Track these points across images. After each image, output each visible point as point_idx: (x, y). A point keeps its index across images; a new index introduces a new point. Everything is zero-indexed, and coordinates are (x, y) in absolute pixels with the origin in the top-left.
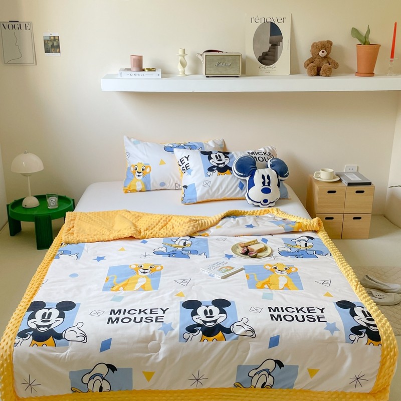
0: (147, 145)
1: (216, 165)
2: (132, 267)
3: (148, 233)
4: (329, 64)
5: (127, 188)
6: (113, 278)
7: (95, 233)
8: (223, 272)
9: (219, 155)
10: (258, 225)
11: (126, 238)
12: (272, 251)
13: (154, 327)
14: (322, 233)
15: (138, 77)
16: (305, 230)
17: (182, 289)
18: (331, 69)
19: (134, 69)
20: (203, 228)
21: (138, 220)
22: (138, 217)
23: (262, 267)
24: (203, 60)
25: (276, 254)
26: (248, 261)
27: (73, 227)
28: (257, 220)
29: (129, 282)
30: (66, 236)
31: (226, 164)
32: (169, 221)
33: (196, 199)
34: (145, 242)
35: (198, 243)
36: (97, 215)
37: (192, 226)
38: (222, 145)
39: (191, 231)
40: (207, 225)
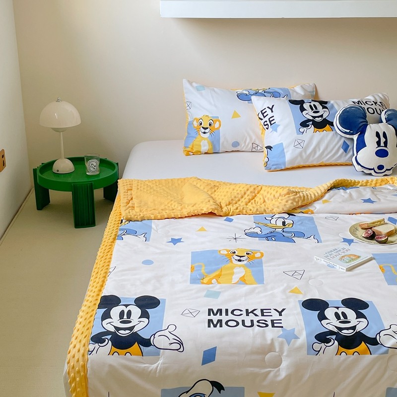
0: (214, 91)
1: (311, 118)
2: (221, 253)
3: (232, 208)
5: (189, 149)
6: (201, 266)
7: (162, 207)
8: (347, 262)
10: (379, 199)
11: (204, 215)
13: (271, 333)
17: (296, 284)
20: (305, 202)
21: (215, 191)
22: (215, 187)
26: (374, 248)
27: (132, 199)
28: (375, 193)
30: (127, 211)
32: (258, 193)
34: (231, 220)
35: (302, 223)
36: (159, 184)
37: (291, 200)
38: (313, 91)
39: (290, 207)
40: (310, 199)
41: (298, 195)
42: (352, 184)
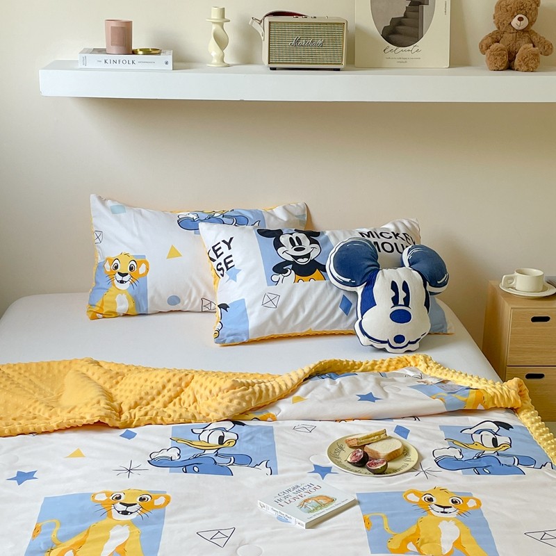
0: (141, 214)
1: (291, 259)
2: (96, 498)
3: (138, 413)
4: (534, 46)
5: (96, 309)
6: (53, 525)
7: (18, 414)
8: (310, 512)
9: (297, 238)
10: (386, 394)
12: (421, 458)
14: (529, 414)
15: (121, 66)
16: (491, 406)
18: (537, 55)
19: (114, 49)
20: (263, 401)
21: (117, 383)
22: (117, 376)
23: (400, 496)
24: (263, 32)
25: (429, 463)
26: (365, 482)
28: (382, 383)
29: (89, 538)
31: (312, 256)
32: (187, 385)
33: (247, 333)
34: (130, 436)
35: (252, 439)
36: (25, 372)
37: (238, 398)
38: (304, 215)
39: (236, 410)
40: (272, 395)
42: (349, 368)
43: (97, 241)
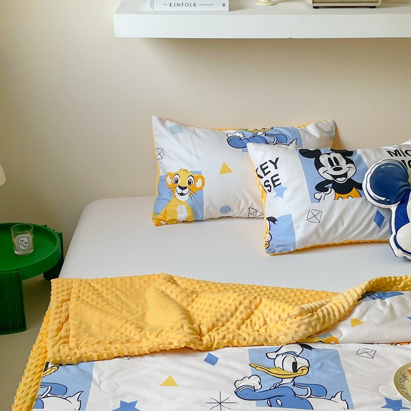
0: (196, 134)
1: (331, 178)
3: (217, 336)
5: (160, 217)
7: (112, 336)
9: (334, 158)
11: (174, 351)
15: (184, 9)
20: (326, 325)
21: (193, 301)
27: (67, 319)
30: (56, 348)
31: (349, 176)
32: (256, 308)
34: (213, 360)
35: (322, 365)
36: (112, 287)
37: (306, 323)
38: (332, 131)
39: (303, 334)
40: (334, 319)
41: (315, 316)
42: (392, 284)
43: (159, 157)
